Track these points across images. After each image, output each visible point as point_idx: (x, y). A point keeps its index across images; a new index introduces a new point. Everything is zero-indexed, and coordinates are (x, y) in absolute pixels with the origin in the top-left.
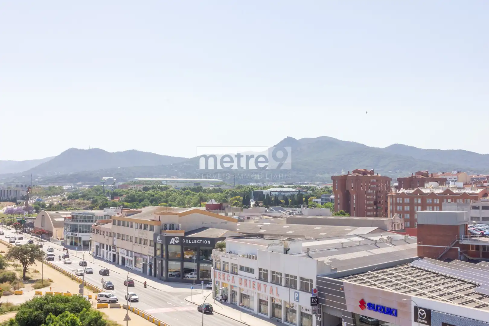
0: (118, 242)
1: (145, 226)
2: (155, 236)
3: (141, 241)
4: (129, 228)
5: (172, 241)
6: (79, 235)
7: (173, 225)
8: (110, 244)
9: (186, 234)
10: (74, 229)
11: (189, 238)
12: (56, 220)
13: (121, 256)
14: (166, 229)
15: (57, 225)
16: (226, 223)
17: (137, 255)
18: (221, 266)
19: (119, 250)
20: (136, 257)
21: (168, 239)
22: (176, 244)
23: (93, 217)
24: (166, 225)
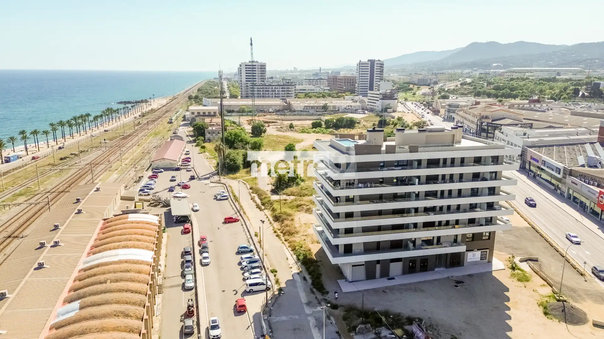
0: (465, 121)
1: (474, 116)
2: (478, 120)
3: (472, 122)
4: (469, 115)
5: (484, 124)
6: (451, 114)
7: (487, 116)
8: (462, 121)
9: (493, 121)
10: (449, 111)
11: (493, 124)
12: (443, 104)
13: (465, 127)
14: (483, 118)
15: (443, 107)
16: (517, 116)
17: (471, 128)
18: (497, 138)
19: (465, 125)
20: (470, 129)
21: (482, 123)
22: (485, 125)
23: (459, 106)
24: (483, 116)
